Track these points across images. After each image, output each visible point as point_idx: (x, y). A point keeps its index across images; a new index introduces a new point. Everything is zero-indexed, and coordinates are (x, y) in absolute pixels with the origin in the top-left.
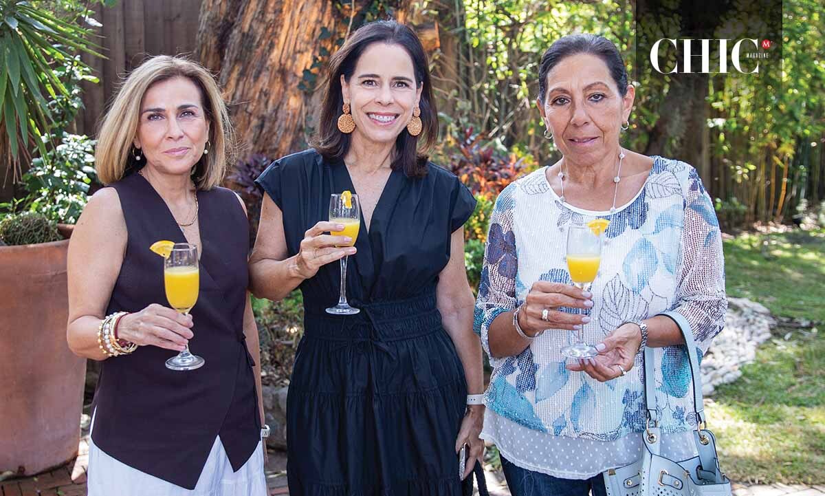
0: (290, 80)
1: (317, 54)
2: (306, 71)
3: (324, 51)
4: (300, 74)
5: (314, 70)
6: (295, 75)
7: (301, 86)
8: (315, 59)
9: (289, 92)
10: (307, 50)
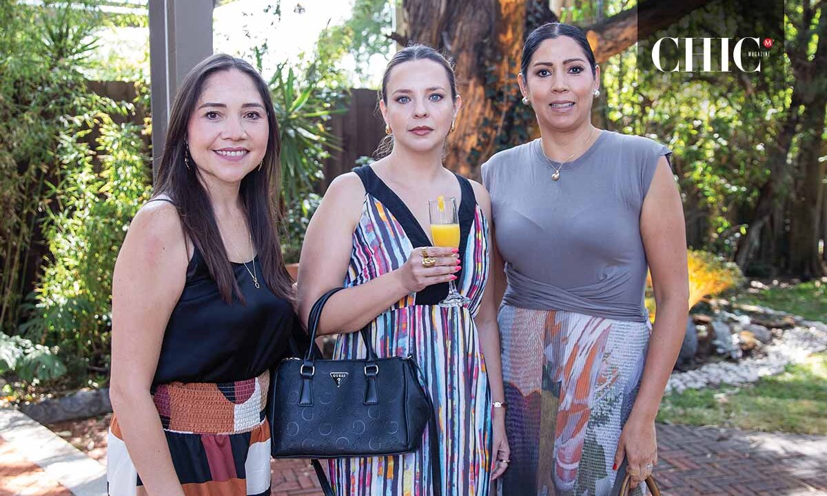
0: (461, 155)
1: (480, 136)
2: (473, 149)
3: (485, 135)
4: (468, 150)
5: (479, 148)
6: (464, 151)
7: (469, 159)
8: (479, 140)
9: (460, 163)
10: (473, 133)
